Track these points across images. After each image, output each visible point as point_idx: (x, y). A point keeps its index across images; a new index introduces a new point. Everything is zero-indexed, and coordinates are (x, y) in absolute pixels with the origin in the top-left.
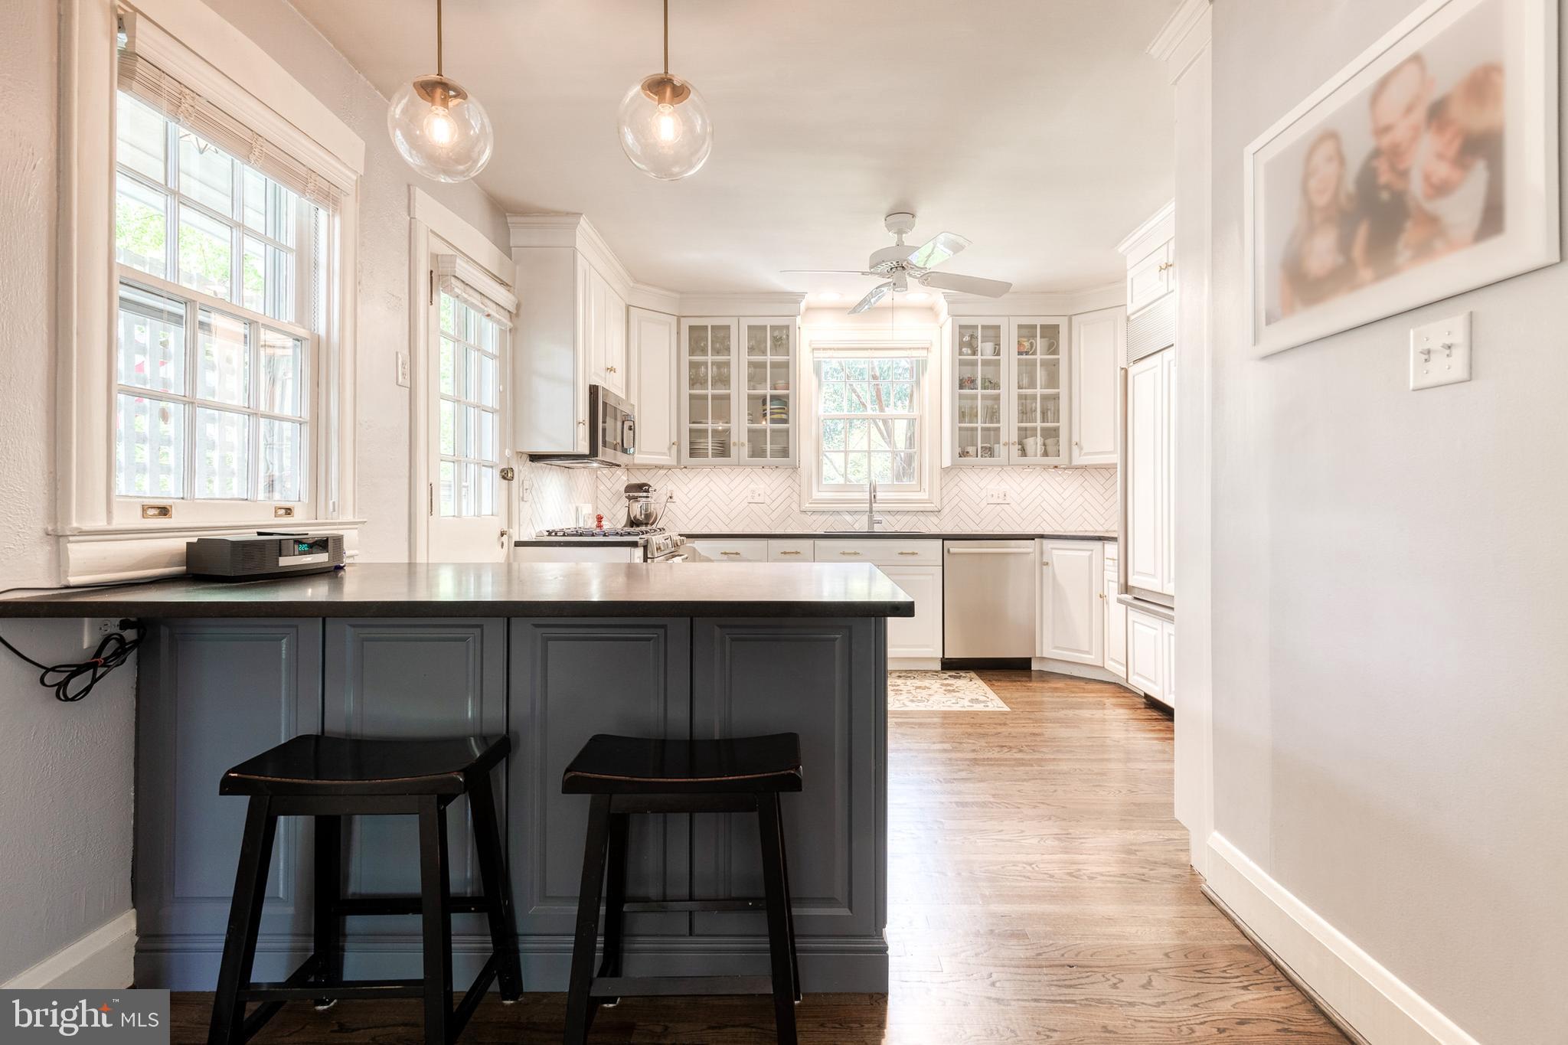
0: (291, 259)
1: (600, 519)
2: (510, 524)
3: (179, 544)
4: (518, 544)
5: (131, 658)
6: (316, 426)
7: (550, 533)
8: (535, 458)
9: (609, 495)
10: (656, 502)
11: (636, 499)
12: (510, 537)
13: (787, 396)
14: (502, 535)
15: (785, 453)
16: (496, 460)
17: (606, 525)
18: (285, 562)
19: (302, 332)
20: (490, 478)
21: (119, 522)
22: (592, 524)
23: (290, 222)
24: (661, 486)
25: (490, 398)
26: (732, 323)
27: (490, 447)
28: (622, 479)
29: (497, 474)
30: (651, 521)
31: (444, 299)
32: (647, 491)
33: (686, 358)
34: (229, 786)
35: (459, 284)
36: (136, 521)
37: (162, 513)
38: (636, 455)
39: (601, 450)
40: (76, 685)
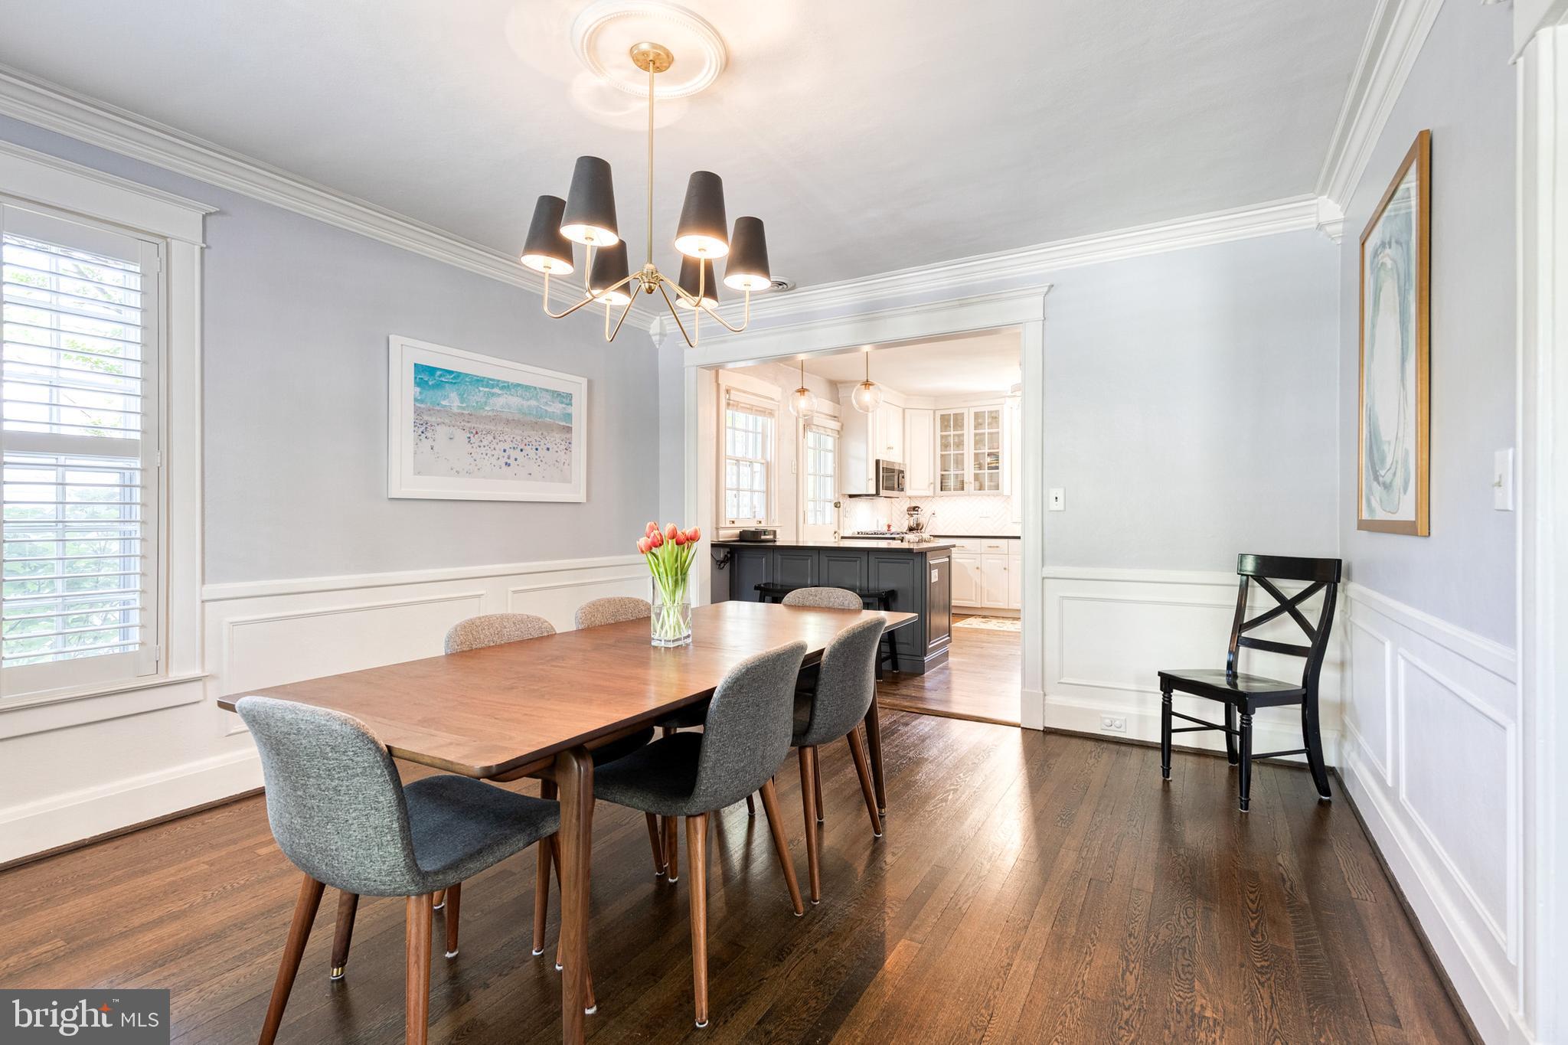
0: (760, 435)
1: (889, 526)
2: (839, 528)
3: (738, 531)
4: (843, 538)
5: (729, 561)
6: (768, 492)
7: (858, 533)
8: (851, 496)
9: (899, 513)
10: (923, 517)
11: (911, 515)
12: (839, 535)
13: (998, 452)
14: (835, 533)
15: (997, 487)
16: (832, 498)
17: (893, 530)
18: (763, 537)
19: (763, 461)
20: (830, 507)
21: (726, 526)
22: (885, 529)
23: (760, 424)
24: (926, 509)
25: (830, 470)
26: (965, 411)
27: (830, 494)
28: (907, 504)
29: (833, 505)
30: (920, 528)
31: (810, 435)
32: (917, 511)
33: (939, 433)
34: (756, 588)
35: (815, 427)
36: (728, 525)
37: (733, 522)
38: (909, 491)
39: (883, 492)
40: (722, 565)
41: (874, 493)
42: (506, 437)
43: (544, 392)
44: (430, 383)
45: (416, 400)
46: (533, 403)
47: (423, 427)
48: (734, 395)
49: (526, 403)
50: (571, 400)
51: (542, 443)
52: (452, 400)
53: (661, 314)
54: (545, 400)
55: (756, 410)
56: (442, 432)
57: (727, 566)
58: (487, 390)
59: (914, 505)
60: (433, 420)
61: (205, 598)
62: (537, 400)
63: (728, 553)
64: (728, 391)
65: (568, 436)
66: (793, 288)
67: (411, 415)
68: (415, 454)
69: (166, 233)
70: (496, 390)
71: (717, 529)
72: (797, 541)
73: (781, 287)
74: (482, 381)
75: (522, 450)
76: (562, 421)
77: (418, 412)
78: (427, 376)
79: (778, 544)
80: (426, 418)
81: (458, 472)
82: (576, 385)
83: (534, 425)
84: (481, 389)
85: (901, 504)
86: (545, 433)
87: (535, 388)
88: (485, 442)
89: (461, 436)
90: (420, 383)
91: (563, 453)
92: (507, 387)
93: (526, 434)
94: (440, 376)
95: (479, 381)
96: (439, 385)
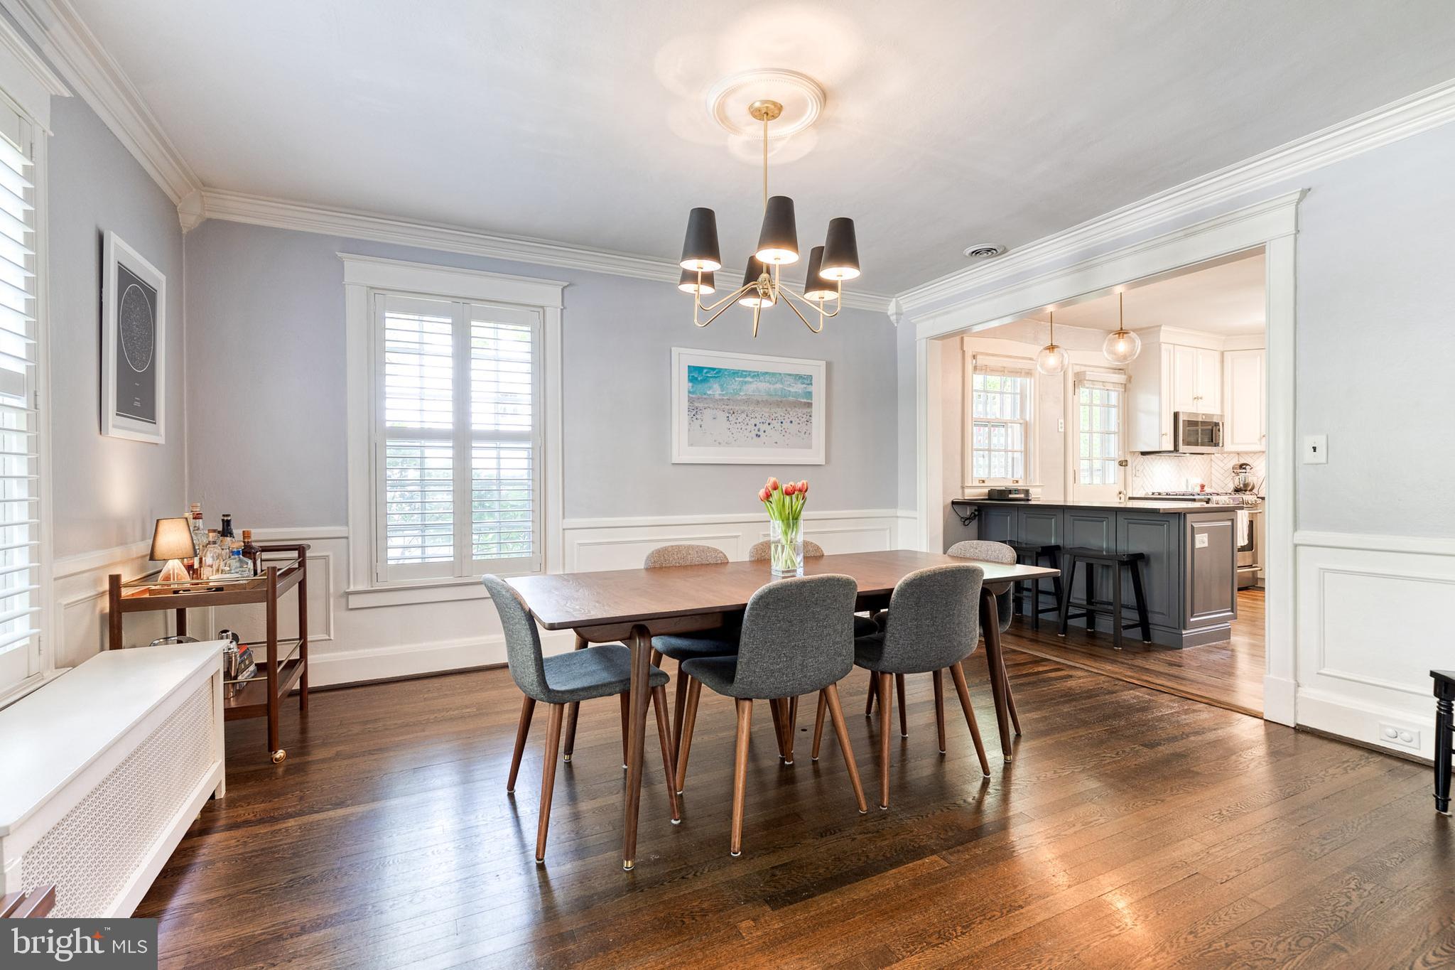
0: (1019, 396)
1: (1203, 487)
2: (1125, 488)
3: (986, 490)
4: (1130, 498)
5: (977, 518)
6: (1026, 452)
7: (1153, 494)
8: (1143, 453)
9: (1221, 471)
10: (1253, 476)
11: (1237, 474)
12: (1125, 495)
14: (1120, 493)
16: (1117, 457)
17: (1207, 490)
18: (1011, 496)
19: (1021, 421)
20: (1113, 467)
21: (974, 485)
23: (1017, 384)
24: (1256, 467)
25: (1112, 427)
27: (1114, 451)
28: (1231, 462)
29: (1117, 463)
30: (1249, 489)
31: (1083, 391)
32: (1245, 469)
35: (1090, 381)
37: (983, 482)
38: (1229, 446)
39: (1182, 448)
40: (967, 522)
41: (1173, 449)
42: (756, 415)
43: (787, 376)
44: (699, 379)
45: (689, 392)
46: (779, 386)
47: (694, 412)
48: (981, 360)
49: (772, 387)
50: (811, 380)
51: (787, 420)
52: (715, 390)
53: (897, 295)
54: (788, 383)
55: (1009, 372)
56: (708, 413)
57: (974, 524)
58: (741, 379)
59: (1242, 461)
60: (700, 405)
61: (564, 527)
62: (783, 384)
63: (975, 510)
64: (974, 357)
65: (809, 410)
66: (1005, 251)
67: (685, 404)
68: (689, 430)
69: (541, 303)
70: (749, 379)
71: (963, 488)
72: (1065, 501)
73: (990, 253)
74: (737, 373)
75: (769, 424)
76: (803, 399)
77: (691, 401)
78: (698, 375)
79: (1030, 503)
80: (696, 404)
81: (720, 443)
82: (817, 370)
83: (778, 404)
84: (737, 379)
85: (1225, 461)
86: (789, 409)
87: (780, 374)
88: (740, 420)
89: (722, 416)
90: (692, 379)
91: (804, 424)
92: (756, 375)
93: (773, 410)
94: (707, 373)
95: (735, 373)
96: (705, 380)
